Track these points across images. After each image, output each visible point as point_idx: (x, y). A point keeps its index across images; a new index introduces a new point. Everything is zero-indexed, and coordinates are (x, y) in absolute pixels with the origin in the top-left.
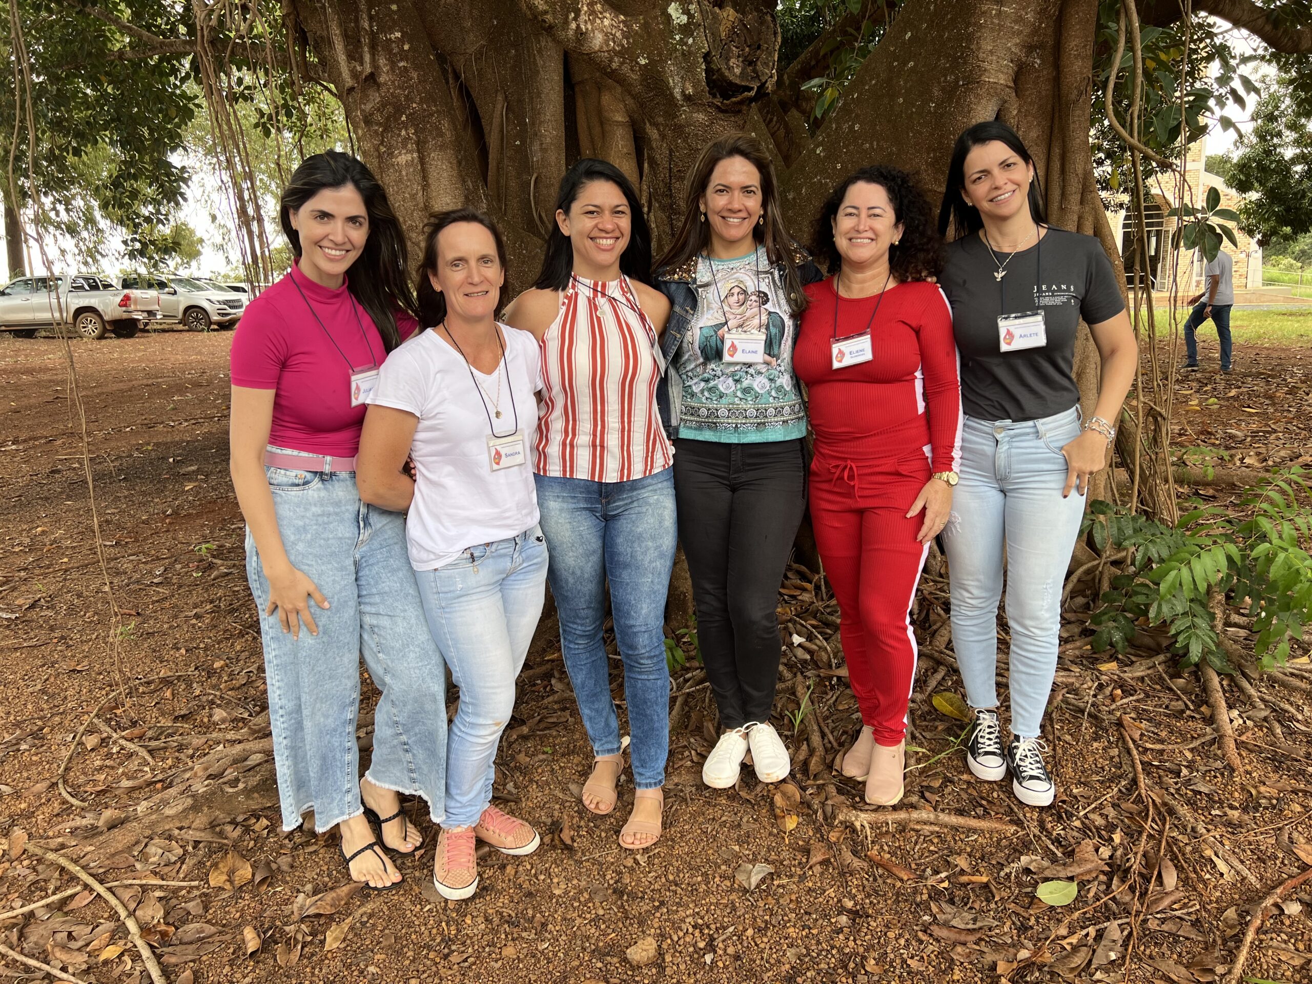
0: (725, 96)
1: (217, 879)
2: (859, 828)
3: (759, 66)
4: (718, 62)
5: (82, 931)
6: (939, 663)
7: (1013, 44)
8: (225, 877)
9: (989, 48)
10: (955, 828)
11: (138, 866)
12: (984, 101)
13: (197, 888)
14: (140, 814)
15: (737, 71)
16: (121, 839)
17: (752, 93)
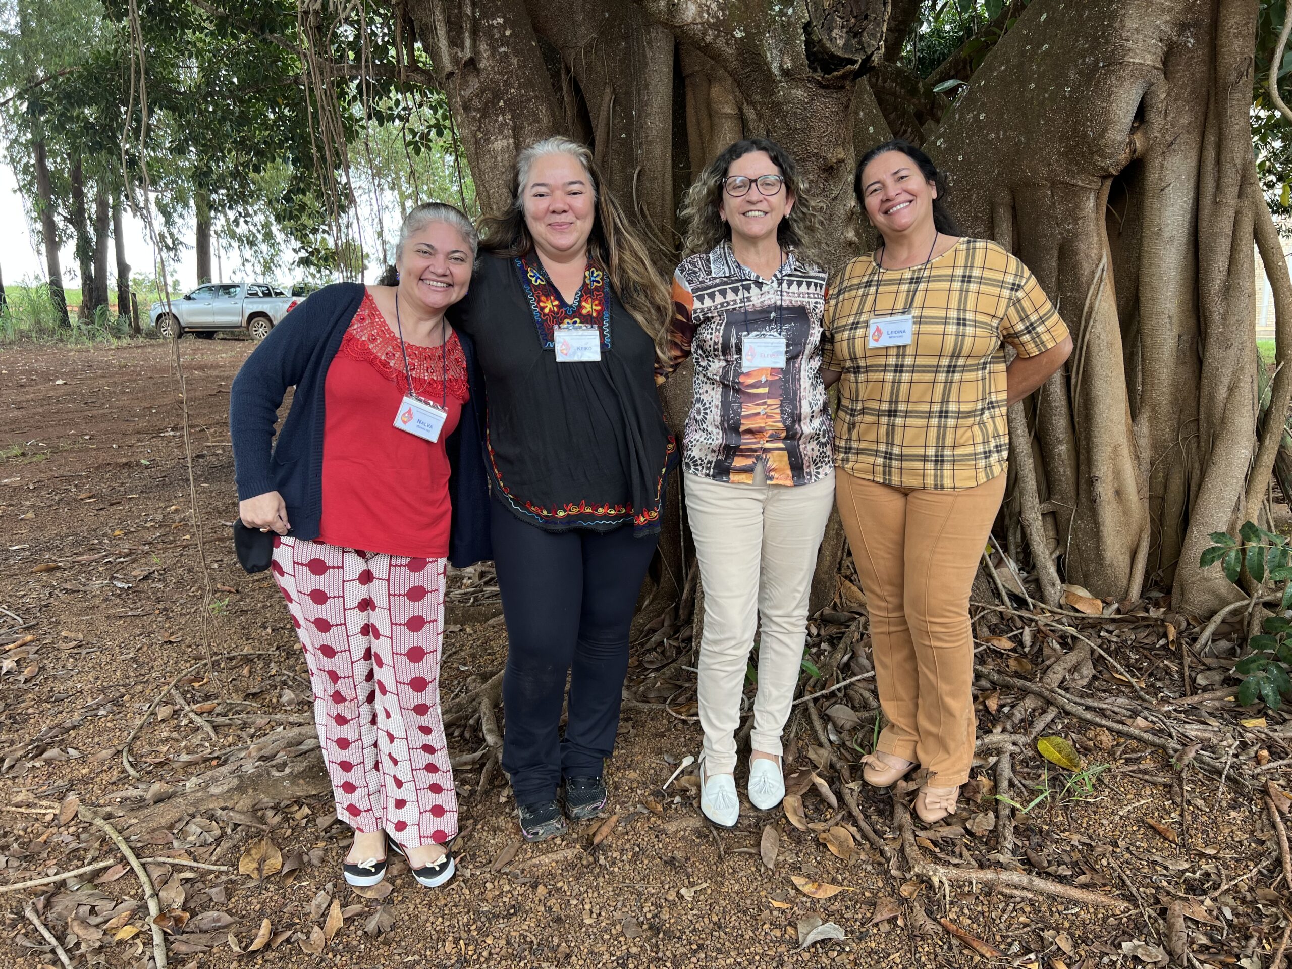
0: (827, 70)
1: (246, 866)
2: (937, 884)
3: (865, 38)
4: (819, 33)
5: (104, 906)
6: (1049, 702)
7: (1163, 22)
8: (255, 865)
9: (1135, 26)
10: (1052, 898)
11: (176, 844)
12: (1127, 84)
13: (227, 873)
14: (188, 790)
15: (840, 43)
16: (166, 814)
17: (857, 66)
